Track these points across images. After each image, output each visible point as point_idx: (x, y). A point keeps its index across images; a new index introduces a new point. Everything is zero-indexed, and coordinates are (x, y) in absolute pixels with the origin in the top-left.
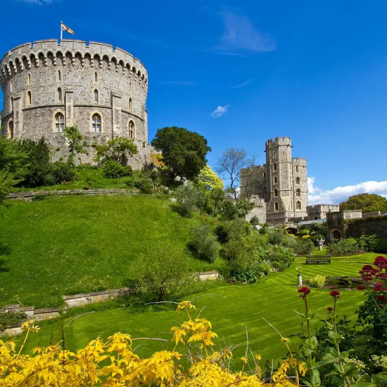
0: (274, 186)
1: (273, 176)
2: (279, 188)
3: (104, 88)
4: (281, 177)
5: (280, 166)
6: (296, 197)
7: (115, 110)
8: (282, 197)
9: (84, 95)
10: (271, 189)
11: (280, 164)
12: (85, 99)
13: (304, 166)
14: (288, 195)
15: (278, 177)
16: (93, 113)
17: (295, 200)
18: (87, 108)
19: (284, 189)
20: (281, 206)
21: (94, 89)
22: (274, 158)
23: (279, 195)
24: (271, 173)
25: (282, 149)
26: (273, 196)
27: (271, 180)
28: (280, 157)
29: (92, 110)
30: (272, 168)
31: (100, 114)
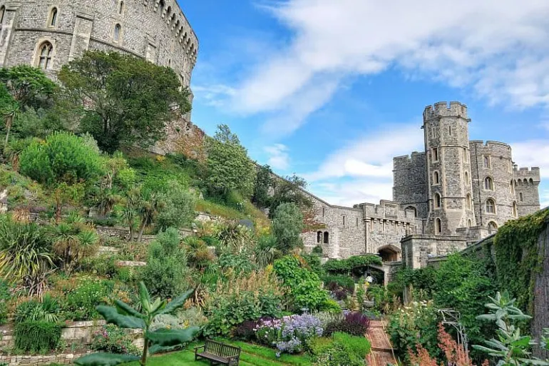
0: (434, 189)
1: (431, 170)
2: (441, 192)
3: (69, 5)
4: (444, 174)
5: (443, 153)
6: (486, 213)
7: (78, 37)
8: (447, 210)
9: (35, 15)
10: (430, 193)
11: (443, 149)
12: (35, 20)
13: (501, 158)
14: (460, 207)
15: (441, 173)
16: (41, 40)
17: (483, 219)
18: (34, 33)
19: (451, 195)
20: (446, 226)
21: (53, 6)
22: (433, 138)
23: (442, 206)
24: (429, 164)
25: (446, 122)
26: (434, 206)
27: (429, 176)
28: (442, 136)
29: (40, 37)
30: (430, 156)
31: (53, 42)
